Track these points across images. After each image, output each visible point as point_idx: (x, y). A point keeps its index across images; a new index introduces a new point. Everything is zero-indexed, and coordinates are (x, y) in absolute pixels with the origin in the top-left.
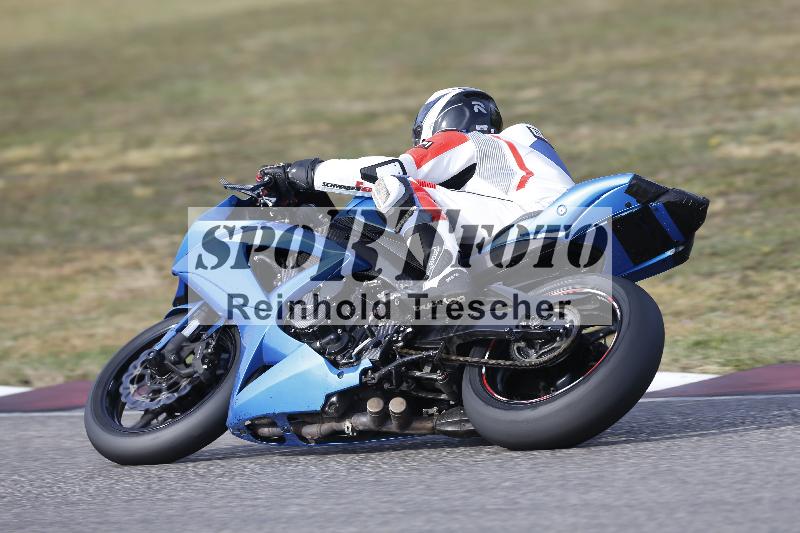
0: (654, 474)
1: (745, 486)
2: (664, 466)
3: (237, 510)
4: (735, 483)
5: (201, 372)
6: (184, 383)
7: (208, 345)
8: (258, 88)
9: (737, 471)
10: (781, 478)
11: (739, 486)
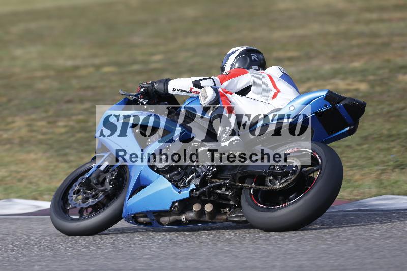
0: (221, 252)
1: (268, 259)
2: (226, 248)
3: (8, 268)
4: (261, 258)
5: (109, 189)
6: (100, 194)
7: (113, 175)
8: (19, 52)
9: (263, 252)
10: (285, 255)
11: (264, 259)
